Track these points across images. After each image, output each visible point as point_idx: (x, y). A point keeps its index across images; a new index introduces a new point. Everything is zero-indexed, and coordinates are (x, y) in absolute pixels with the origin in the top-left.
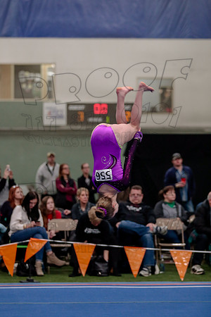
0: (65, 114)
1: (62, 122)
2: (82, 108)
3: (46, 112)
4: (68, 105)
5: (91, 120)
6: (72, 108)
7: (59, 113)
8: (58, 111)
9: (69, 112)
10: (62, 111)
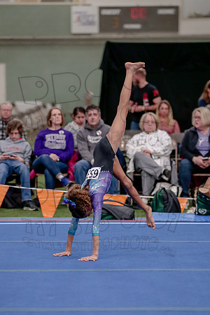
0: (96, 19)
1: (94, 29)
2: (117, 12)
3: (74, 17)
4: (101, 8)
5: (127, 26)
6: (105, 12)
7: (90, 19)
8: (89, 16)
9: (102, 17)
10: (93, 16)
